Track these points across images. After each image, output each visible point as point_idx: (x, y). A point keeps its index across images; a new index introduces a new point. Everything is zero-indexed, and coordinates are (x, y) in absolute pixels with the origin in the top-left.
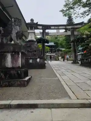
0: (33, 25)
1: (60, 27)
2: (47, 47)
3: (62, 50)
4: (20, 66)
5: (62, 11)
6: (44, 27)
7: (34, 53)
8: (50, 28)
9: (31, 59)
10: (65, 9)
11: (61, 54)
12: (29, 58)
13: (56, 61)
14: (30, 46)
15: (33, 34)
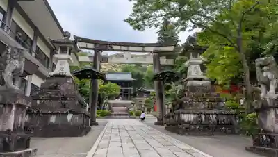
0: (69, 45)
1: (131, 48)
2: (114, 84)
3: (150, 92)
4: (12, 128)
5: (129, 21)
6: (97, 46)
7: (63, 102)
8: (111, 47)
9: (53, 114)
10: (134, 18)
11: (147, 102)
12: (50, 112)
13: (131, 118)
14: (55, 88)
15: (66, 62)
